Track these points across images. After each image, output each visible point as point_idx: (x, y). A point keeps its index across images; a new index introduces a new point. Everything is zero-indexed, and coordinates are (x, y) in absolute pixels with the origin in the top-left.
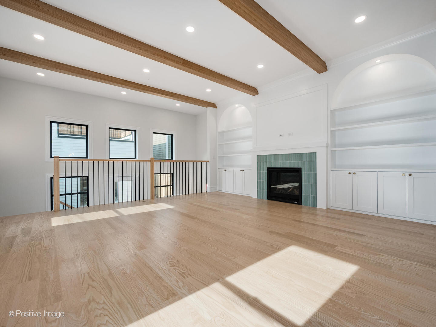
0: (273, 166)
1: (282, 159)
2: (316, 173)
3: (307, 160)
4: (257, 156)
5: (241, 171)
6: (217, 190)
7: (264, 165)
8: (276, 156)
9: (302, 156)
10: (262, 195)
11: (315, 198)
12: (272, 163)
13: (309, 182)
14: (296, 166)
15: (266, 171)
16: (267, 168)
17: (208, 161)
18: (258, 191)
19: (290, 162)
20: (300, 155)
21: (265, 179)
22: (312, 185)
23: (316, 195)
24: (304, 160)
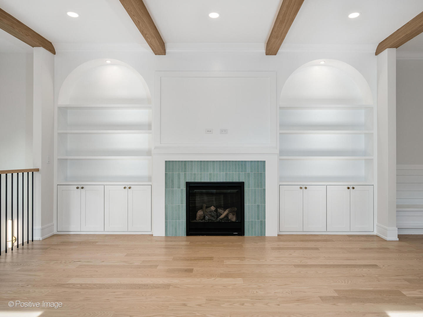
0: (198, 180)
1: (214, 169)
2: (264, 190)
3: (252, 171)
4: (166, 162)
5: (125, 188)
6: (55, 232)
7: (179, 178)
8: (203, 164)
9: (245, 165)
10: (176, 229)
11: (263, 224)
12: (195, 174)
13: (255, 202)
14: (236, 180)
15: (184, 188)
16: (186, 182)
17: (38, 170)
18: (166, 222)
19: (226, 174)
20: (243, 164)
21: (182, 201)
22: (258, 206)
23: (265, 218)
24: (248, 171)
